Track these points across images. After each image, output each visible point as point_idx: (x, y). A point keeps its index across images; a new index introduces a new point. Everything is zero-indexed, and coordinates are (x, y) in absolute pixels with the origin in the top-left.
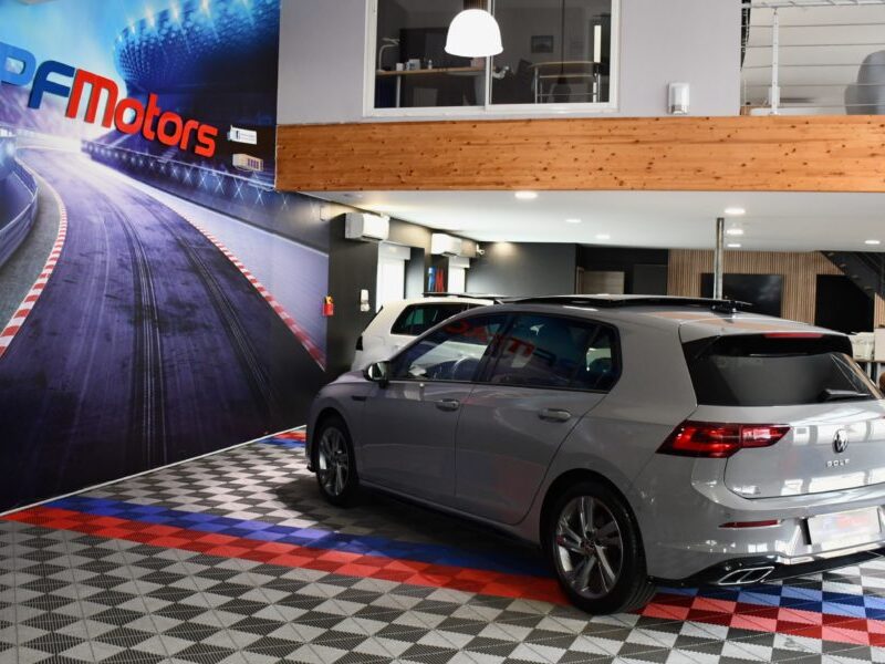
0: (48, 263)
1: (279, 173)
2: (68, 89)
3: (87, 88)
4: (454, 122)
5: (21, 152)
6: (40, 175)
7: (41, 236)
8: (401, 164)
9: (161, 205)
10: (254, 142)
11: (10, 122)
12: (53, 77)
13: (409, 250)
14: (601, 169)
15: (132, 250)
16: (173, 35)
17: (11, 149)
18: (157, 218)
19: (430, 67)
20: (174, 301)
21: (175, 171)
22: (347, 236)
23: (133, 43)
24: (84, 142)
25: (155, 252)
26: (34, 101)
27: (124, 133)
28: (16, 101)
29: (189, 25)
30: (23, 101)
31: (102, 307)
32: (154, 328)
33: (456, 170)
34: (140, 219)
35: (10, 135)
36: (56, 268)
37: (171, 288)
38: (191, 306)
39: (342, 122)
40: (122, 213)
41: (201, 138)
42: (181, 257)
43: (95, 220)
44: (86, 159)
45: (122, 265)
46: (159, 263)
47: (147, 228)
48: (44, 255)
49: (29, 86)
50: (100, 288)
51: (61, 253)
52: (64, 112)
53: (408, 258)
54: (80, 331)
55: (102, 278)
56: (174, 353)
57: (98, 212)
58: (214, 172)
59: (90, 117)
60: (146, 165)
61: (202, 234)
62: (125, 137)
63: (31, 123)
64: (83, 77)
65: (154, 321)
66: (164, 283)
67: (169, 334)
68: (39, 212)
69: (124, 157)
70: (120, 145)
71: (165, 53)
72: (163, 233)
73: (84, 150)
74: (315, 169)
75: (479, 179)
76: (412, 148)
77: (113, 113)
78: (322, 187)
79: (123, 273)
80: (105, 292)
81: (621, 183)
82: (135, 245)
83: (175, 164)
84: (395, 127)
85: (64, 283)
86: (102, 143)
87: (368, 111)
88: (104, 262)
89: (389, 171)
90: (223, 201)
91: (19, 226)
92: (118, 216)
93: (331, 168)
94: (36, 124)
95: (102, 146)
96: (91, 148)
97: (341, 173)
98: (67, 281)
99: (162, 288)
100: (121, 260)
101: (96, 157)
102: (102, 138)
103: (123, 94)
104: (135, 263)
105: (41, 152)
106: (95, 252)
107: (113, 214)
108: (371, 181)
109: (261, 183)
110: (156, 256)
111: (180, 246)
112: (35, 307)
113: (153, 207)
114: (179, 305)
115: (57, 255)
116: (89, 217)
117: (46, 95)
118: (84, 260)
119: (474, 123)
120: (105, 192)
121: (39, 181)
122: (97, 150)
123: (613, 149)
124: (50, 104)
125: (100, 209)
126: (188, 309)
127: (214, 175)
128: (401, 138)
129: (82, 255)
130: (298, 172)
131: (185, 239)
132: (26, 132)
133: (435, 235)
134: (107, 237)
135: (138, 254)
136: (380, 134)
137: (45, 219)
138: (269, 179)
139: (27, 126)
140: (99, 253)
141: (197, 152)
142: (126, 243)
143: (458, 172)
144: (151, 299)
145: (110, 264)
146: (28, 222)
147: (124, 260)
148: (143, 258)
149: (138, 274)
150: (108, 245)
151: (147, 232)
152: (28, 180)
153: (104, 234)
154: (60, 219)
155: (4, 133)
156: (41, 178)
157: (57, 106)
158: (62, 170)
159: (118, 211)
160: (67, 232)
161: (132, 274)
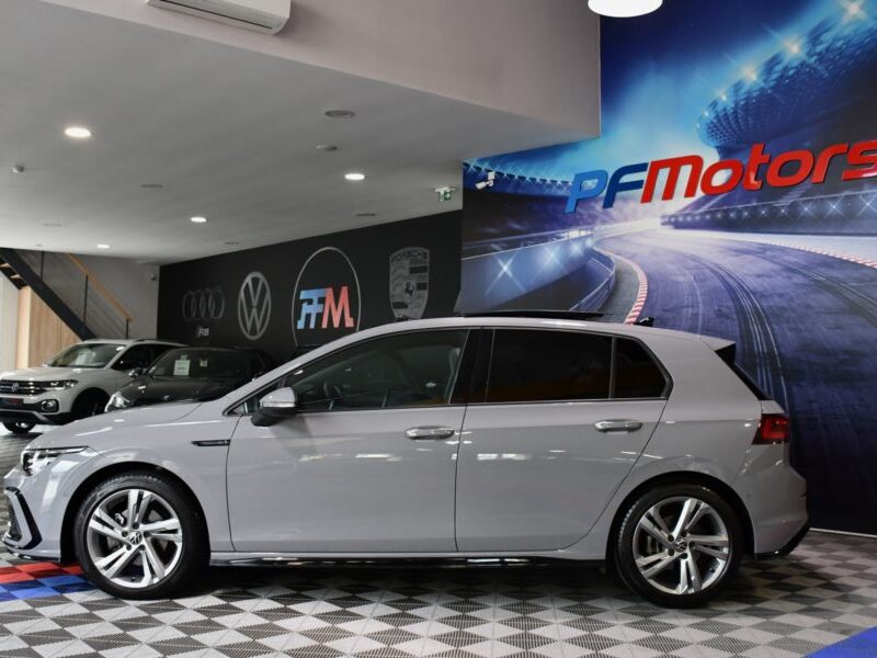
0: (628, 320)
2: (643, 181)
3: (664, 173)
5: (598, 243)
6: (619, 254)
7: (619, 301)
9: (783, 250)
11: (589, 224)
12: (626, 179)
15: (736, 299)
16: (791, 72)
17: (589, 243)
21: (806, 209)
23: (725, 109)
24: (663, 217)
25: (777, 299)
26: (609, 202)
27: (716, 195)
28: (593, 208)
29: (819, 49)
30: (599, 207)
32: (776, 377)
34: (748, 271)
35: (589, 233)
37: (805, 334)
38: (846, 352)
40: (720, 268)
42: (826, 299)
43: (681, 279)
44: (667, 231)
45: (720, 314)
46: (783, 308)
47: (759, 276)
52: (640, 198)
57: (687, 272)
59: (668, 196)
60: (754, 214)
62: (719, 198)
63: (608, 219)
64: (657, 166)
66: (791, 330)
67: (803, 383)
68: (617, 283)
69: (719, 215)
70: (712, 207)
72: (789, 277)
73: (663, 224)
77: (700, 178)
79: (722, 323)
82: (740, 294)
86: (687, 212)
88: (697, 315)
91: (599, 296)
92: (713, 271)
94: (612, 219)
95: (687, 215)
96: (673, 220)
99: (789, 334)
100: (720, 311)
101: (678, 225)
102: (687, 208)
104: (741, 311)
105: (618, 238)
106: (683, 307)
107: (707, 272)
110: (777, 301)
111: (820, 286)
113: (768, 253)
115: (638, 313)
116: (674, 278)
117: (619, 194)
120: (694, 253)
121: (617, 259)
122: (680, 219)
124: (625, 199)
125: (688, 269)
126: (842, 357)
129: (666, 311)
131: (830, 278)
132: (603, 227)
134: (698, 292)
135: (746, 303)
137: (624, 287)
139: (604, 222)
140: (688, 306)
141: (844, 177)
142: (728, 295)
144: (770, 346)
145: (703, 315)
146: (607, 291)
147: (724, 310)
148: (755, 307)
149: (746, 322)
150: (700, 299)
151: (759, 280)
152: (607, 261)
153: (694, 289)
154: (639, 284)
155: (583, 233)
156: (618, 257)
157: (633, 198)
158: (640, 245)
159: (712, 266)
160: (648, 293)
161: (736, 322)
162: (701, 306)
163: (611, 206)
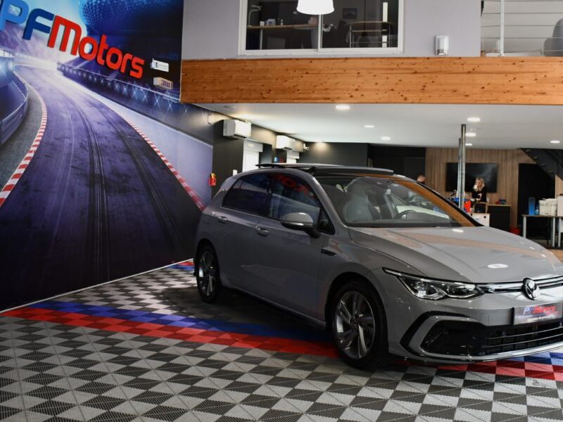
0: (34, 143)
1: (182, 91)
2: (49, 28)
3: (62, 28)
4: (298, 59)
5: (18, 68)
6: (30, 84)
7: (30, 124)
8: (263, 86)
9: (108, 108)
10: (167, 70)
11: (9, 47)
12: (40, 20)
13: (262, 145)
14: (392, 90)
15: (89, 137)
17: (11, 66)
18: (105, 117)
19: (282, 24)
20: (115, 172)
21: (117, 86)
22: (224, 134)
23: (91, 1)
24: (59, 64)
25: (104, 140)
26: (27, 35)
27: (85, 60)
28: (15, 34)
30: (20, 34)
31: (69, 174)
32: (102, 190)
33: (299, 90)
34: (94, 117)
35: (11, 56)
36: (39, 147)
37: (113, 164)
38: (126, 175)
39: (225, 59)
40: (82, 112)
41: (134, 66)
42: (120, 144)
43: (65, 116)
44: (60, 75)
45: (82, 146)
46: (106, 146)
47: (99, 123)
48: (31, 138)
49: (24, 25)
50: (68, 161)
51: (43, 137)
52: (46, 43)
53: (261, 151)
54: (54, 189)
55: (69, 155)
56: (115, 207)
57: (68, 111)
58: (142, 88)
59: (63, 48)
60: (99, 81)
61: (133, 129)
62: (86, 62)
63: (25, 49)
64: (59, 21)
65: (102, 185)
66: (110, 161)
67: (112, 194)
68: (29, 109)
69: (85, 75)
70: (81, 67)
71: (112, 9)
72: (109, 127)
73: (59, 69)
74: (206, 89)
75: (314, 96)
76: (270, 76)
77: (78, 46)
78: (211, 101)
79: (83, 152)
80: (71, 165)
81: (406, 99)
82: (91, 134)
83: (118, 82)
84: (260, 62)
85: (44, 157)
86: (71, 65)
87: (242, 51)
88: (71, 144)
89: (255, 90)
90: (147, 108)
91: (16, 118)
92: (80, 114)
93: (217, 88)
94: (28, 51)
95: (70, 68)
96: (63, 68)
97: (223, 91)
98: (46, 156)
99: (108, 163)
100: (82, 143)
101: (66, 74)
102: (70, 62)
103: (84, 34)
104: (90, 146)
105: (31, 69)
106: (65, 138)
107: (77, 113)
108: (243, 97)
109: (171, 97)
110: (104, 142)
111: (120, 136)
112: (25, 172)
113: (103, 110)
114: (119, 175)
115: (40, 138)
116: (61, 114)
117: (35, 31)
118: (57, 142)
119: (311, 60)
120: (72, 98)
121: (29, 88)
122: (67, 69)
123: (400, 77)
124: (37, 38)
125: (69, 109)
126: (124, 178)
127: (142, 90)
128: (263, 69)
129: (56, 139)
130: (195, 91)
131: (122, 131)
132: (22, 55)
133: (279, 137)
134: (73, 128)
135: (93, 140)
136: (250, 66)
137: (33, 114)
138: (176, 95)
139: (22, 51)
140: (67, 138)
141: (131, 74)
142: (85, 133)
143: (300, 91)
144: (100, 170)
145: (75, 146)
146: (21, 115)
147: (84, 143)
148: (96, 143)
149: (92, 153)
150: (73, 133)
151: (98, 126)
152: (22, 87)
153: (70, 125)
154: (42, 114)
155: (7, 55)
156: (30, 86)
157: (42, 39)
158: (44, 81)
159: (80, 111)
160: (47, 123)
161: (88, 153)
162: (74, 138)
163: (29, 38)
